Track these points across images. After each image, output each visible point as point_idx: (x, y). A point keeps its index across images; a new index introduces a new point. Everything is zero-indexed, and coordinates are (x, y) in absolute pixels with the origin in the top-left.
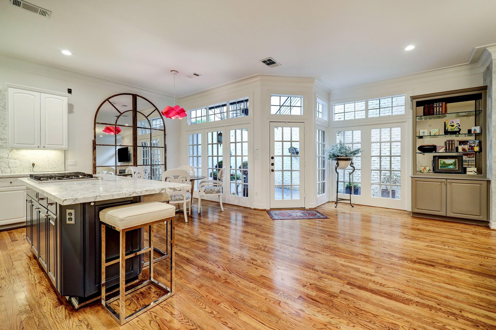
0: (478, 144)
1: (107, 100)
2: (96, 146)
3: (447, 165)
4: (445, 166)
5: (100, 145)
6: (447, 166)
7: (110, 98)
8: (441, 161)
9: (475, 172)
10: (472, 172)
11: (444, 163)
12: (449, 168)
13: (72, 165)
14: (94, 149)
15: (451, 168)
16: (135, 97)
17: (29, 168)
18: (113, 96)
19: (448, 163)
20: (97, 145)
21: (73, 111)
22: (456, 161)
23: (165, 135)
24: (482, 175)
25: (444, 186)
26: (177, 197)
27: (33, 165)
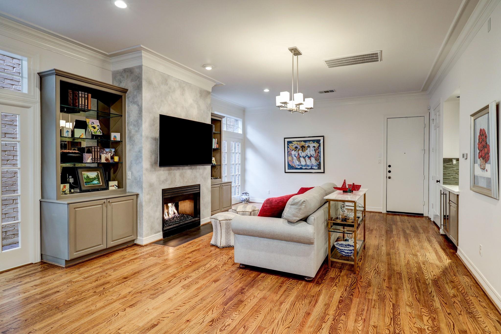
0: (114, 153)
3: (92, 180)
4: (89, 181)
6: (91, 182)
8: (84, 175)
9: (116, 186)
10: (114, 186)
11: (88, 177)
12: (94, 184)
15: (96, 184)
19: (92, 177)
22: (98, 174)
24: (123, 189)
25: (105, 208)
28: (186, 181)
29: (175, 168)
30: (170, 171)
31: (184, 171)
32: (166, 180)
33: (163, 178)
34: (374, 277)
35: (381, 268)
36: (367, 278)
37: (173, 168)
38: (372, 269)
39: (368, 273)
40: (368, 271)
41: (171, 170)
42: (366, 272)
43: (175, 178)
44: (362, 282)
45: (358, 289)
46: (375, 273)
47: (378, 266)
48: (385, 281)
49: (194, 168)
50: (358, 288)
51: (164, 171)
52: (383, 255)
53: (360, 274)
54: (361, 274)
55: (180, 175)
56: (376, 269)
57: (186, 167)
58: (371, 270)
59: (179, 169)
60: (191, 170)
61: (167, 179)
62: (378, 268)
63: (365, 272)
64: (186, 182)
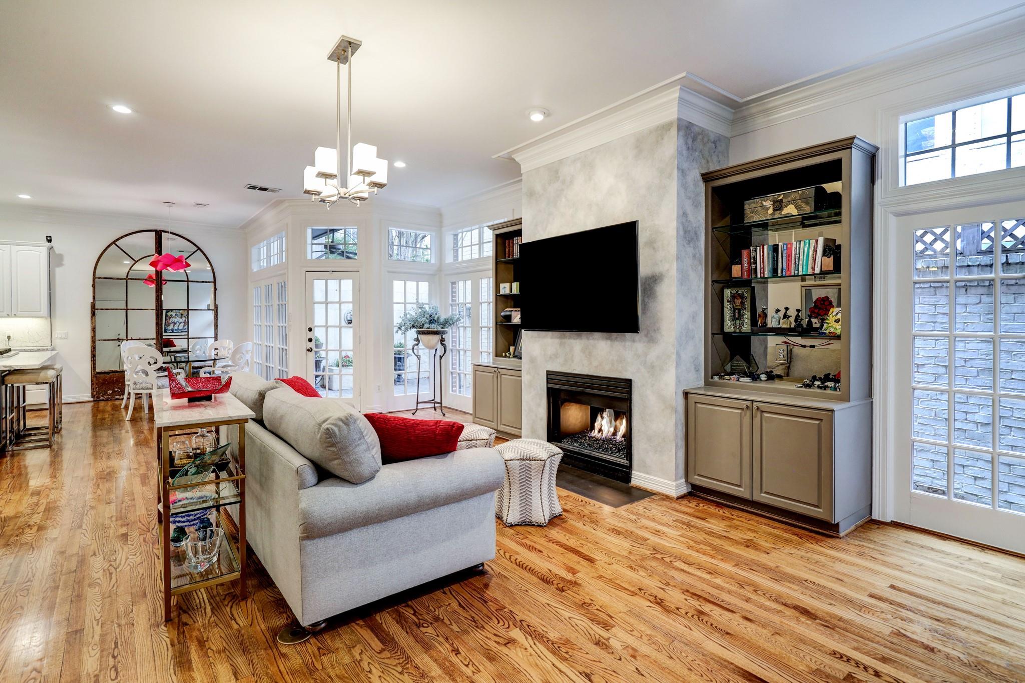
1: (114, 242)
2: (96, 311)
5: (102, 309)
7: (118, 240)
13: (61, 338)
14: (93, 314)
16: (159, 234)
17: (4, 342)
18: (122, 237)
20: (97, 309)
21: (64, 263)
23: (215, 289)
25: (495, 379)
26: (144, 385)
27: (9, 337)
28: (595, 363)
29: (574, 334)
30: (564, 341)
31: (591, 342)
32: (556, 356)
33: (550, 351)
34: (117, 553)
35: (102, 578)
36: (132, 545)
37: (568, 334)
38: (127, 564)
39: (134, 554)
40: (135, 557)
41: (565, 337)
42: (138, 554)
43: (573, 355)
44: (140, 535)
45: (144, 523)
46: (115, 560)
47: (111, 579)
48: (92, 553)
49: (616, 338)
50: (144, 525)
51: (552, 338)
52: (95, 623)
53: (151, 544)
54: (148, 545)
55: (583, 351)
56: (116, 569)
57: (597, 335)
58: (128, 562)
59: (580, 337)
60: (609, 342)
61: (557, 354)
62: (111, 574)
63: (140, 554)
64: (596, 367)
